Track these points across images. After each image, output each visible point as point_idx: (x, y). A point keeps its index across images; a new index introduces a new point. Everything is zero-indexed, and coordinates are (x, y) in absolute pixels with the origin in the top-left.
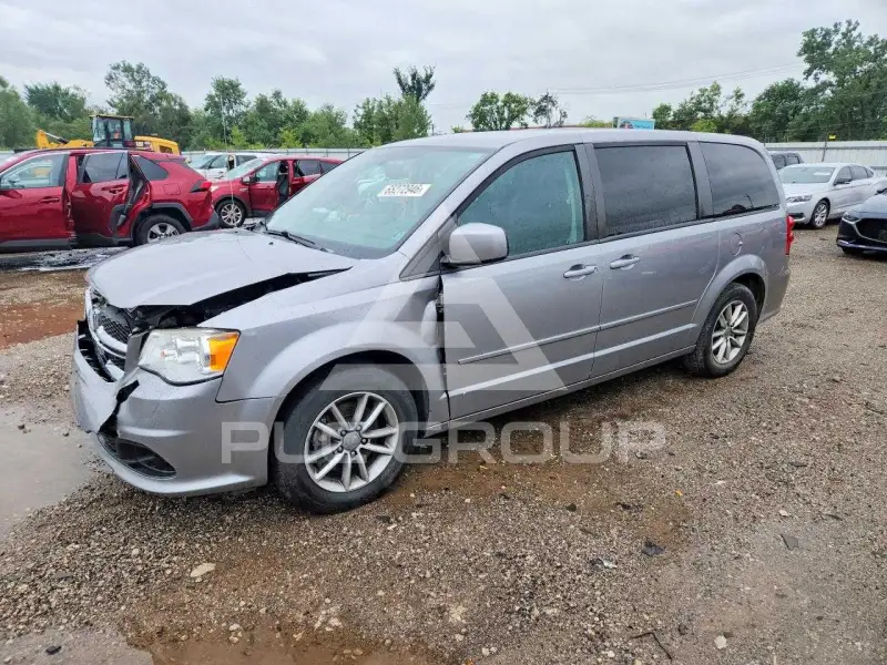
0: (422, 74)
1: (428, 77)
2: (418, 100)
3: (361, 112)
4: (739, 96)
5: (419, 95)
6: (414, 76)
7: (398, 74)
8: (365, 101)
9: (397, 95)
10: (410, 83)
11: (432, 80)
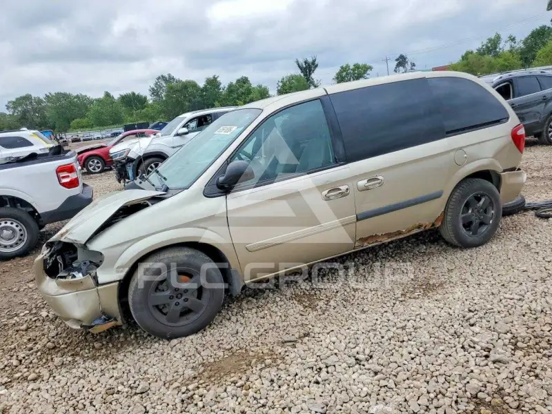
0: (310, 60)
1: (314, 61)
2: (310, 74)
3: (281, 84)
4: (513, 39)
5: (310, 71)
6: (306, 62)
7: (297, 62)
8: (282, 78)
9: (298, 72)
10: (304, 66)
11: (316, 63)
